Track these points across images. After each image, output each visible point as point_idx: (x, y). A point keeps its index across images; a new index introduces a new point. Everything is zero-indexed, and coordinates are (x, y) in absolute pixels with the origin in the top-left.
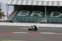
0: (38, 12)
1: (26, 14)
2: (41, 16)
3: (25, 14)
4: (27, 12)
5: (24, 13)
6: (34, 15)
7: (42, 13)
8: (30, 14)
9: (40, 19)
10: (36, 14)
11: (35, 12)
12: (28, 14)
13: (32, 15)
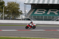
0: (54, 10)
1: (43, 12)
2: (57, 14)
3: (41, 13)
4: (44, 11)
5: (41, 11)
6: (50, 13)
7: (58, 11)
8: (46, 12)
9: (56, 17)
10: (52, 12)
11: (51, 11)
12: (45, 13)
13: (48, 13)
